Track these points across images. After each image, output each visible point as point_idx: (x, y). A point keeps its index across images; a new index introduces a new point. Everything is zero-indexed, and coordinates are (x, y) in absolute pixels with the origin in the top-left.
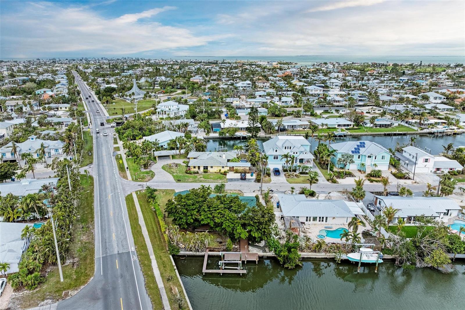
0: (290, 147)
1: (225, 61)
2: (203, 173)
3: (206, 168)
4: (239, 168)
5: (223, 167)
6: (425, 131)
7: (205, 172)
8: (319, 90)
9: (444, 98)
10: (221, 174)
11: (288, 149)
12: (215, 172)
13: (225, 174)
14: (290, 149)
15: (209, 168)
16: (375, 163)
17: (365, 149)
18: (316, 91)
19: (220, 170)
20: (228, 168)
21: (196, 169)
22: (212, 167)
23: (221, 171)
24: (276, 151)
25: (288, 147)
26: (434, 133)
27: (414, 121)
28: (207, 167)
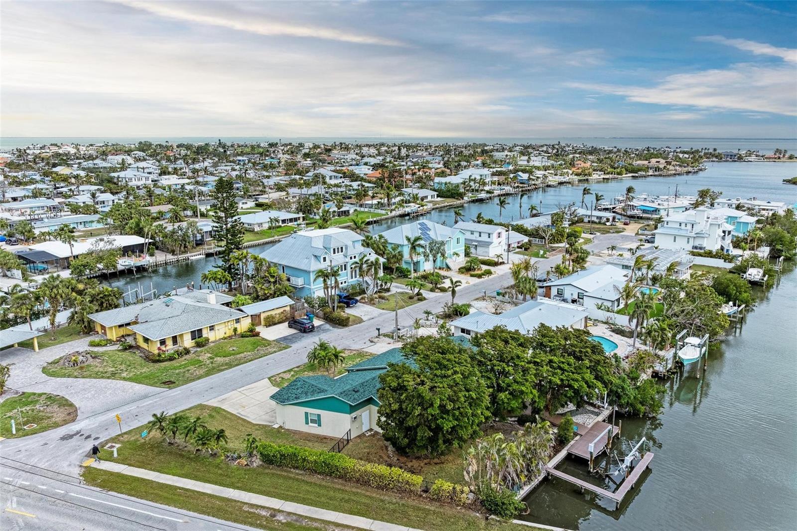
0: (342, 248)
2: (199, 349)
3: (196, 334)
4: (273, 313)
5: (237, 321)
7: (199, 345)
8: (144, 179)
9: (341, 177)
10: (243, 336)
11: (338, 252)
12: (225, 338)
13: (252, 333)
14: (342, 251)
15: (205, 334)
16: (454, 251)
18: (139, 180)
19: (235, 330)
20: (249, 320)
21: (170, 347)
22: (212, 328)
23: (239, 331)
24: (325, 259)
25: (338, 248)
28: (200, 331)
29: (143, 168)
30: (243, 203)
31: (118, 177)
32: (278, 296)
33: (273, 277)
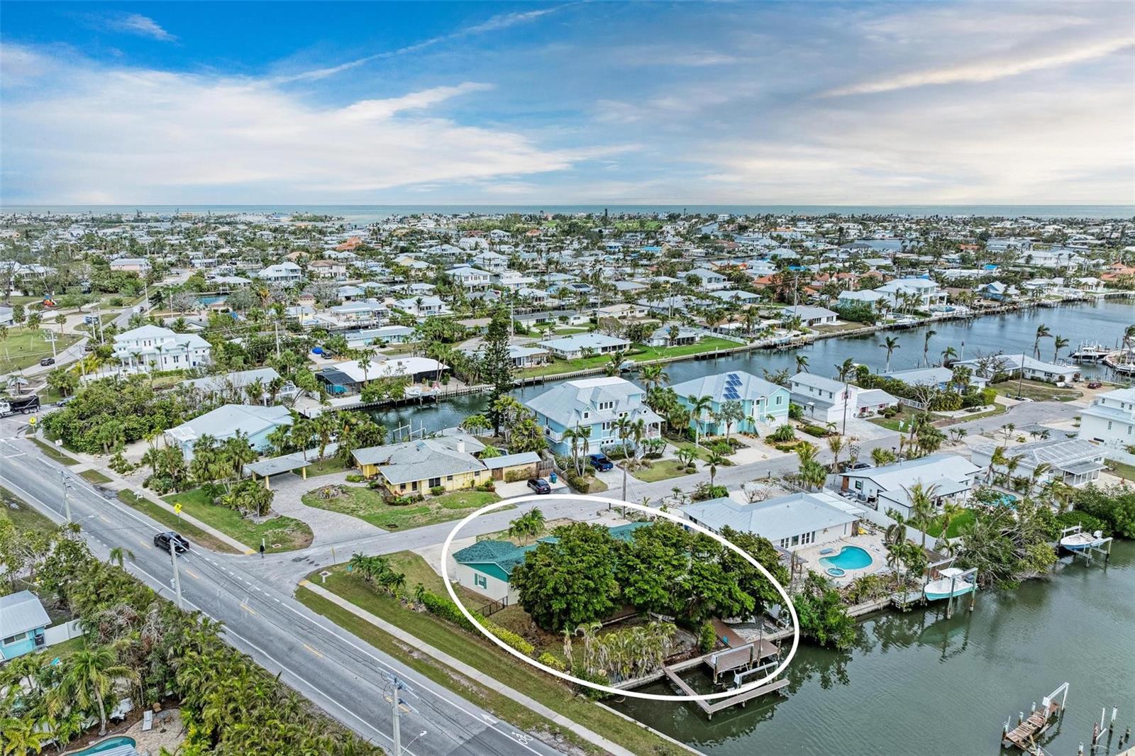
0: (611, 403)
1: (143, 215)
2: (433, 497)
3: (435, 482)
4: (515, 469)
5: (477, 473)
6: (757, 343)
7: (435, 493)
8: (481, 277)
9: (724, 280)
10: (479, 490)
11: (606, 407)
12: (462, 489)
13: (489, 488)
14: (611, 406)
15: (443, 483)
16: (769, 412)
17: (744, 386)
18: (476, 278)
19: (473, 482)
20: (489, 474)
21: (409, 491)
22: (450, 478)
23: (477, 484)
24: (586, 415)
25: (606, 404)
26: (775, 346)
27: (733, 326)
28: (438, 479)
29: (490, 260)
30: (575, 318)
31: (454, 275)
32: (530, 451)
33: (527, 429)
